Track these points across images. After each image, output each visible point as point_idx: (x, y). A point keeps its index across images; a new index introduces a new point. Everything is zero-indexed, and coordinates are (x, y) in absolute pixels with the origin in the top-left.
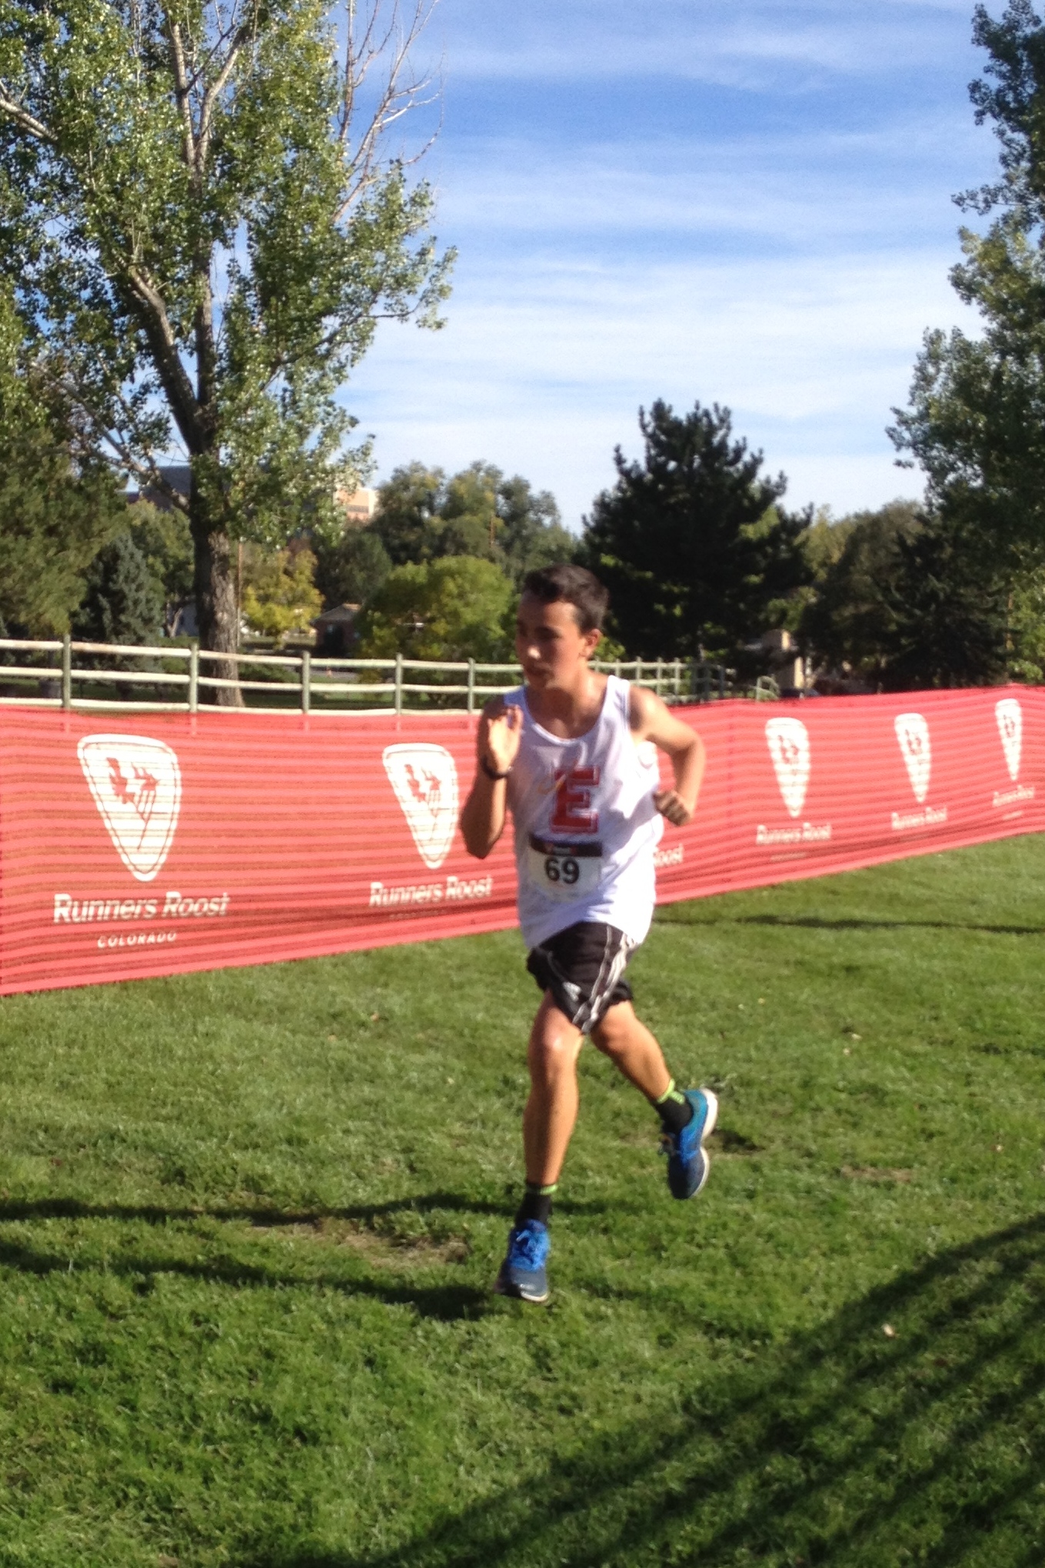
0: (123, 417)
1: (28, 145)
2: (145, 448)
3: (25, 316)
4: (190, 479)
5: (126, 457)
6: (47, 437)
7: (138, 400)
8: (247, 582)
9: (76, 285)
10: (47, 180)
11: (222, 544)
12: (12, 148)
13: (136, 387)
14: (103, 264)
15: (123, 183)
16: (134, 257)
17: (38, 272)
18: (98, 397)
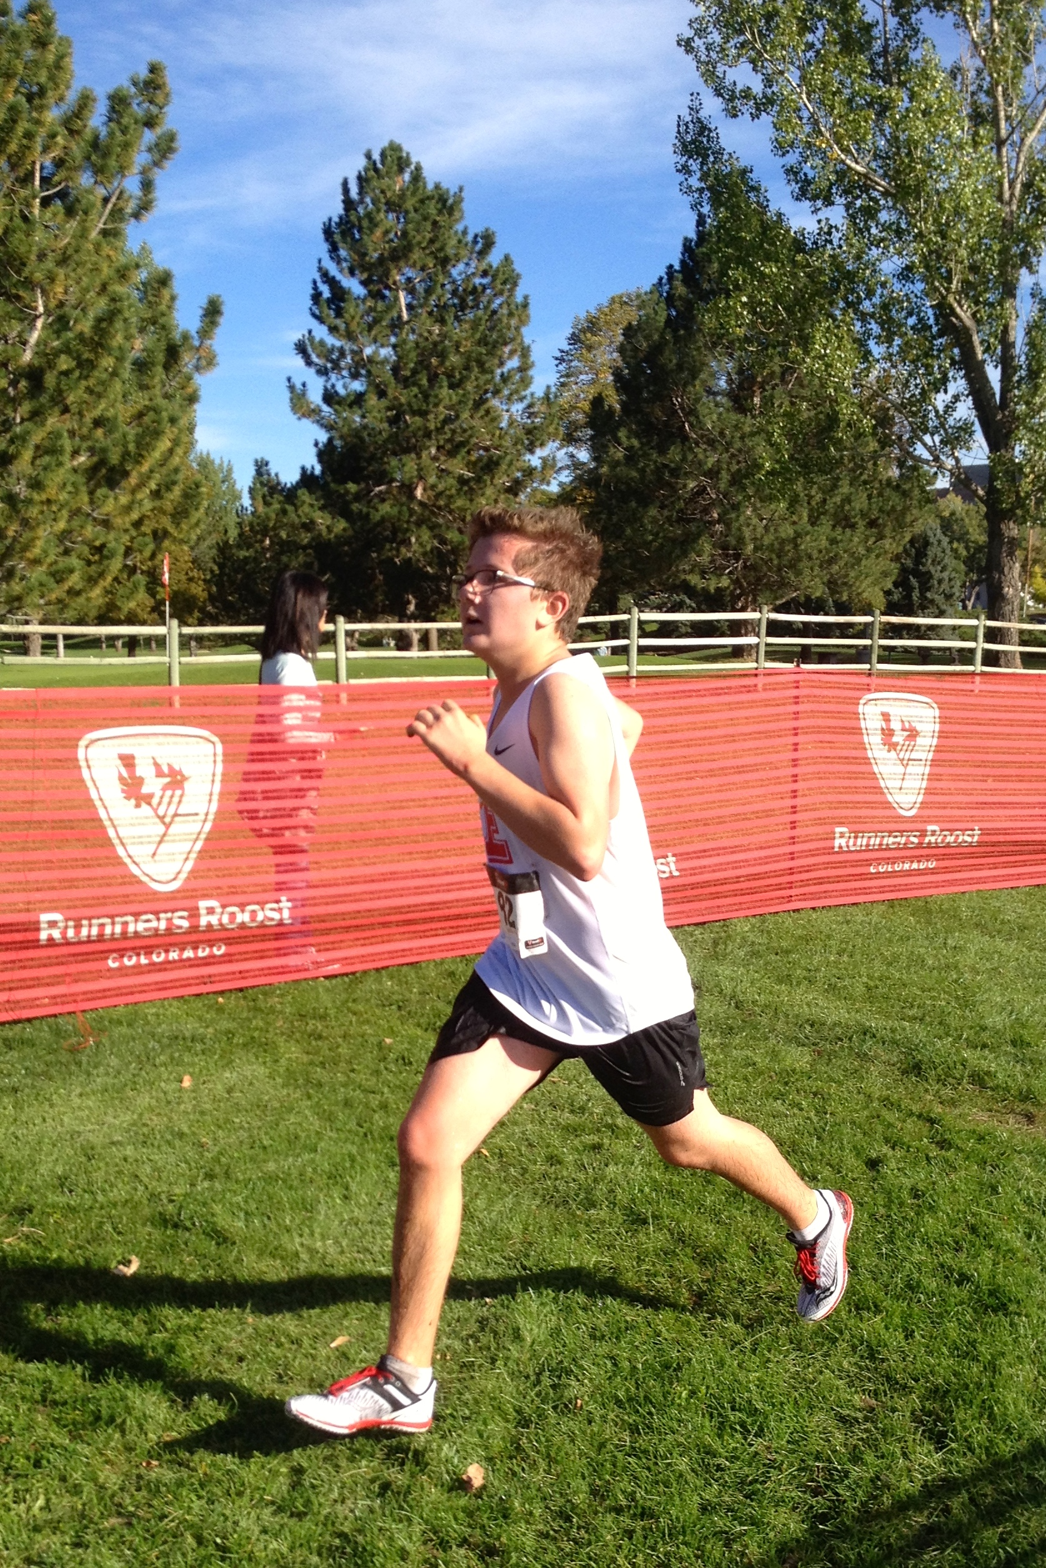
0: (936, 423)
1: (871, 199)
2: (953, 449)
3: (861, 343)
4: (988, 474)
5: (936, 459)
6: (873, 445)
7: (949, 408)
8: (1035, 561)
9: (904, 313)
10: (885, 228)
11: (1012, 530)
12: (859, 203)
13: (948, 398)
14: (927, 295)
15: (947, 224)
16: (953, 286)
17: (874, 306)
18: (916, 406)
